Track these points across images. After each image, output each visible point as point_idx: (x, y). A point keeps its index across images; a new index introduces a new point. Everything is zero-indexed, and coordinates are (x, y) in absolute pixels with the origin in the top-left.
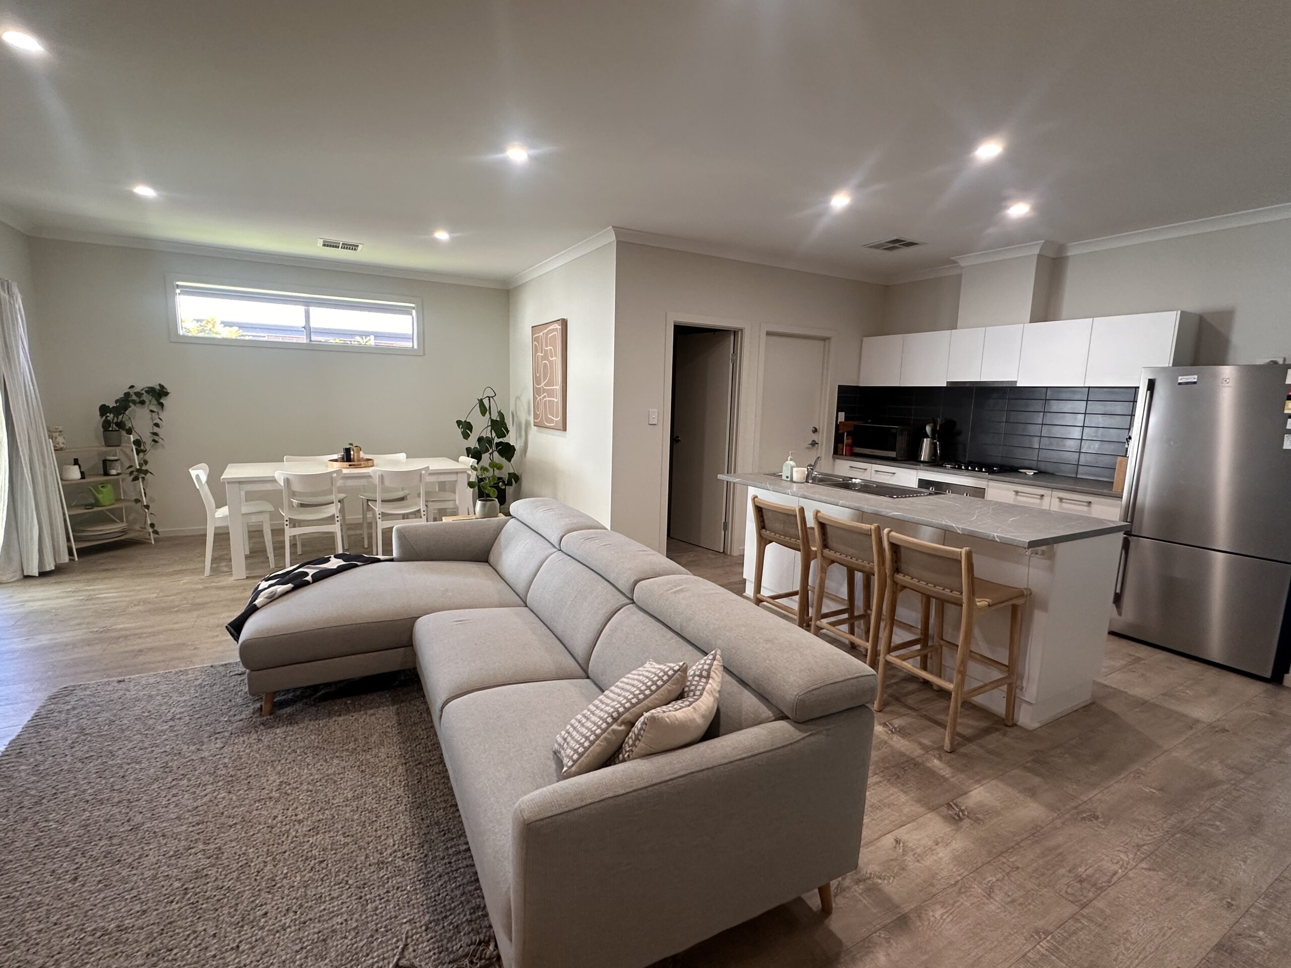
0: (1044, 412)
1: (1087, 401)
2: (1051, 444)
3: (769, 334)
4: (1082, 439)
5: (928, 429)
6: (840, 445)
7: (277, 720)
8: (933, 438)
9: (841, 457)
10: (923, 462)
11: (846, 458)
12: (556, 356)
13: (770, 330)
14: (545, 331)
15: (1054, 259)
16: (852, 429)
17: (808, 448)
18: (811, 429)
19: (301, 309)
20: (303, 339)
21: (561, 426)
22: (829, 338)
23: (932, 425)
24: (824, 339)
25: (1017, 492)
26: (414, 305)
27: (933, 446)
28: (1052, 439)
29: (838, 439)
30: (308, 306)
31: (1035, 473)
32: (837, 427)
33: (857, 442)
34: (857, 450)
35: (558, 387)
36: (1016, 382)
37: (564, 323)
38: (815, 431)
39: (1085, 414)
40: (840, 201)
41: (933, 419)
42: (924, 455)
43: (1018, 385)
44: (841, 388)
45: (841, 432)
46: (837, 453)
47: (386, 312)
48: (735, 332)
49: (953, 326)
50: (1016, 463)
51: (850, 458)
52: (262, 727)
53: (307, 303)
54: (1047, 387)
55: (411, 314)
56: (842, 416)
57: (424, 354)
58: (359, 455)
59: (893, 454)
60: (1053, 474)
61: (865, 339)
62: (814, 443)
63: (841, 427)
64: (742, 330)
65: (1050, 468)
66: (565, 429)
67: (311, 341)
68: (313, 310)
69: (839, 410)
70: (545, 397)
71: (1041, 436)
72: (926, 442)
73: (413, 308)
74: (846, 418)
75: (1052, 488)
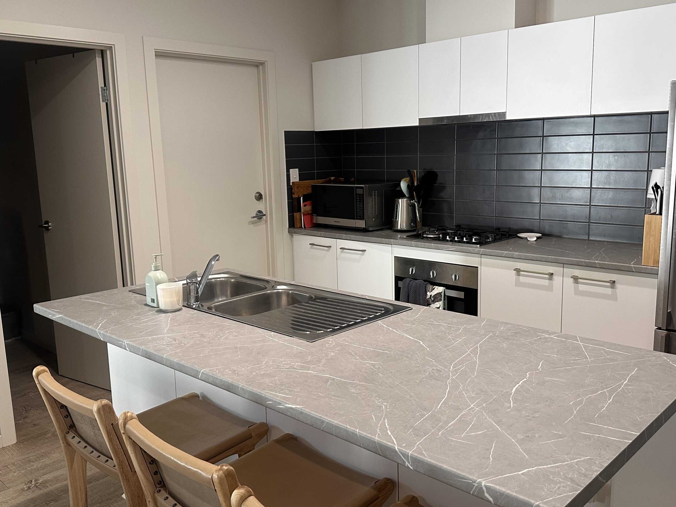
0: (543, 153)
1: (594, 135)
2: (554, 197)
3: (159, 55)
4: (591, 188)
5: (403, 185)
6: (296, 215)
8: (411, 197)
9: (299, 230)
10: (401, 232)
11: (306, 231)
16: (309, 191)
17: (253, 223)
18: (254, 194)
22: (262, 64)
23: (408, 179)
24: (258, 65)
25: (518, 271)
27: (411, 208)
28: (556, 190)
29: (293, 206)
31: (538, 238)
32: (290, 189)
33: (316, 211)
34: (320, 219)
36: (504, 114)
38: (260, 197)
39: (593, 153)
41: (409, 171)
42: (401, 222)
43: (508, 118)
44: (288, 133)
45: (295, 196)
46: (293, 226)
49: (422, 40)
50: (513, 225)
51: (311, 231)
54: (543, 119)
56: (295, 174)
59: (361, 224)
60: (560, 237)
61: (313, 63)
62: (260, 215)
63: (295, 190)
65: (555, 230)
69: (289, 167)
71: (541, 187)
72: (402, 204)
74: (301, 177)
75: (564, 264)
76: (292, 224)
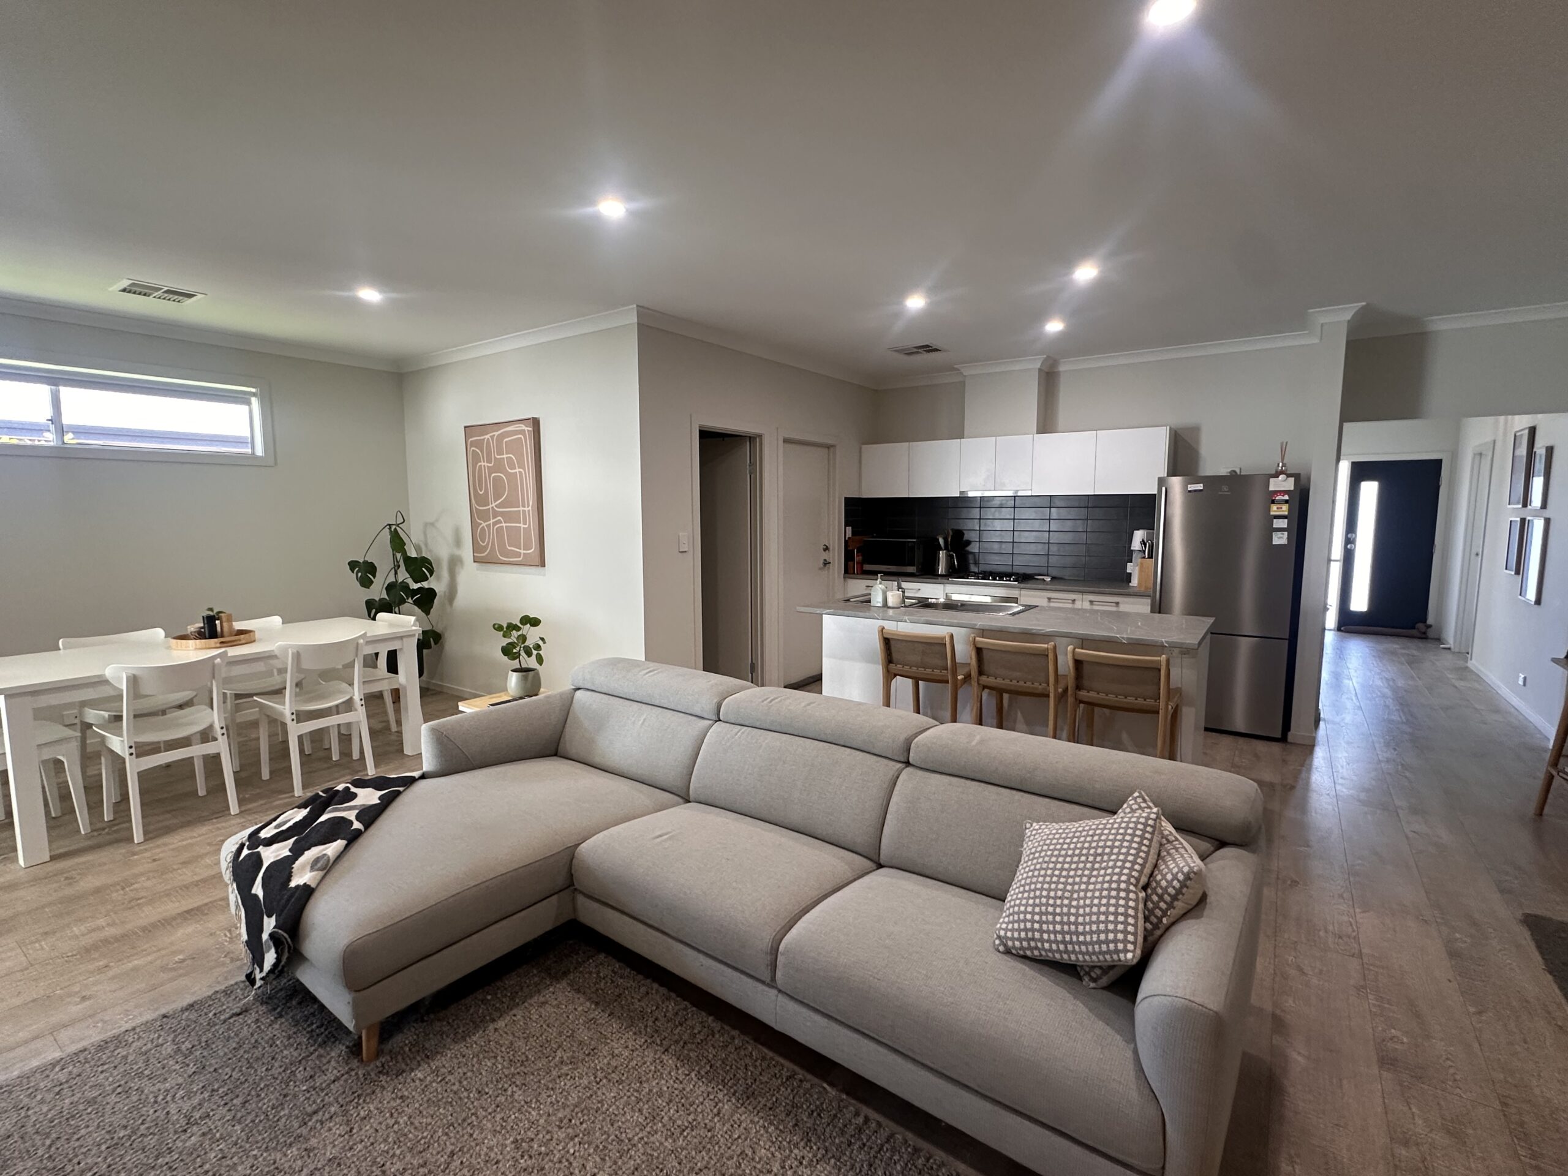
0: (1050, 519)
3: (786, 441)
4: (1086, 543)
5: (941, 541)
6: (850, 563)
7: (400, 1058)
8: (948, 550)
9: (852, 575)
10: (942, 576)
11: (859, 576)
12: (521, 466)
13: (787, 436)
14: (496, 433)
15: (1047, 373)
16: (861, 545)
17: (820, 569)
18: (822, 547)
19: (44, 391)
20: (49, 439)
21: (537, 560)
22: (833, 446)
23: (943, 536)
24: (829, 447)
25: (1050, 599)
26: (253, 390)
27: (950, 558)
28: (1059, 545)
29: (849, 556)
30: (56, 385)
31: (1051, 579)
32: (846, 542)
33: (867, 560)
34: (867, 567)
35: (530, 508)
37: (536, 423)
38: (826, 549)
40: (916, 303)
41: (943, 531)
42: (941, 570)
44: (846, 499)
45: (850, 548)
46: (848, 572)
47: (201, 399)
48: (750, 437)
49: (958, 433)
50: (1030, 571)
51: (862, 576)
52: (382, 1078)
53: (54, 380)
55: (249, 403)
56: (849, 529)
57: (276, 464)
58: (231, 626)
59: (911, 569)
61: (864, 447)
62: (826, 563)
63: (850, 543)
64: (760, 436)
66: (543, 565)
67: (64, 443)
68: (67, 393)
69: (846, 525)
70: (499, 522)
71: (1048, 543)
72: (942, 554)
73: (254, 394)
74: (853, 533)
75: (1082, 592)
76: (846, 571)
